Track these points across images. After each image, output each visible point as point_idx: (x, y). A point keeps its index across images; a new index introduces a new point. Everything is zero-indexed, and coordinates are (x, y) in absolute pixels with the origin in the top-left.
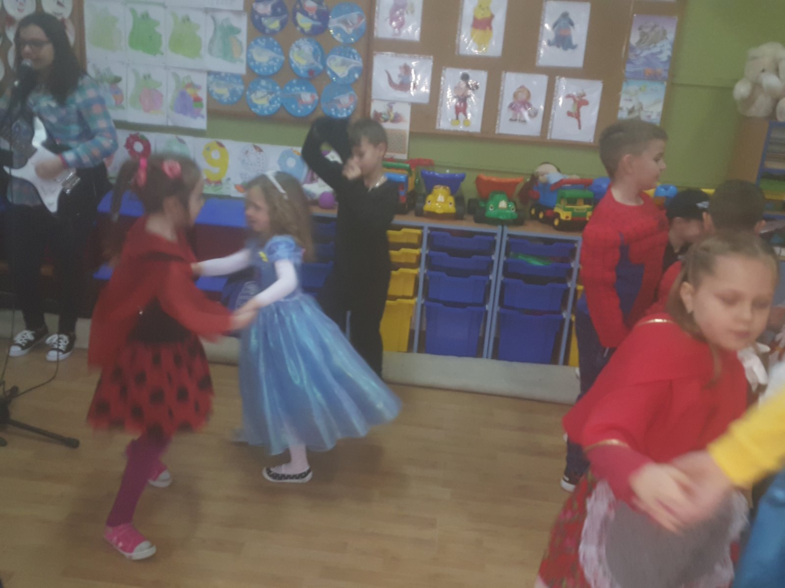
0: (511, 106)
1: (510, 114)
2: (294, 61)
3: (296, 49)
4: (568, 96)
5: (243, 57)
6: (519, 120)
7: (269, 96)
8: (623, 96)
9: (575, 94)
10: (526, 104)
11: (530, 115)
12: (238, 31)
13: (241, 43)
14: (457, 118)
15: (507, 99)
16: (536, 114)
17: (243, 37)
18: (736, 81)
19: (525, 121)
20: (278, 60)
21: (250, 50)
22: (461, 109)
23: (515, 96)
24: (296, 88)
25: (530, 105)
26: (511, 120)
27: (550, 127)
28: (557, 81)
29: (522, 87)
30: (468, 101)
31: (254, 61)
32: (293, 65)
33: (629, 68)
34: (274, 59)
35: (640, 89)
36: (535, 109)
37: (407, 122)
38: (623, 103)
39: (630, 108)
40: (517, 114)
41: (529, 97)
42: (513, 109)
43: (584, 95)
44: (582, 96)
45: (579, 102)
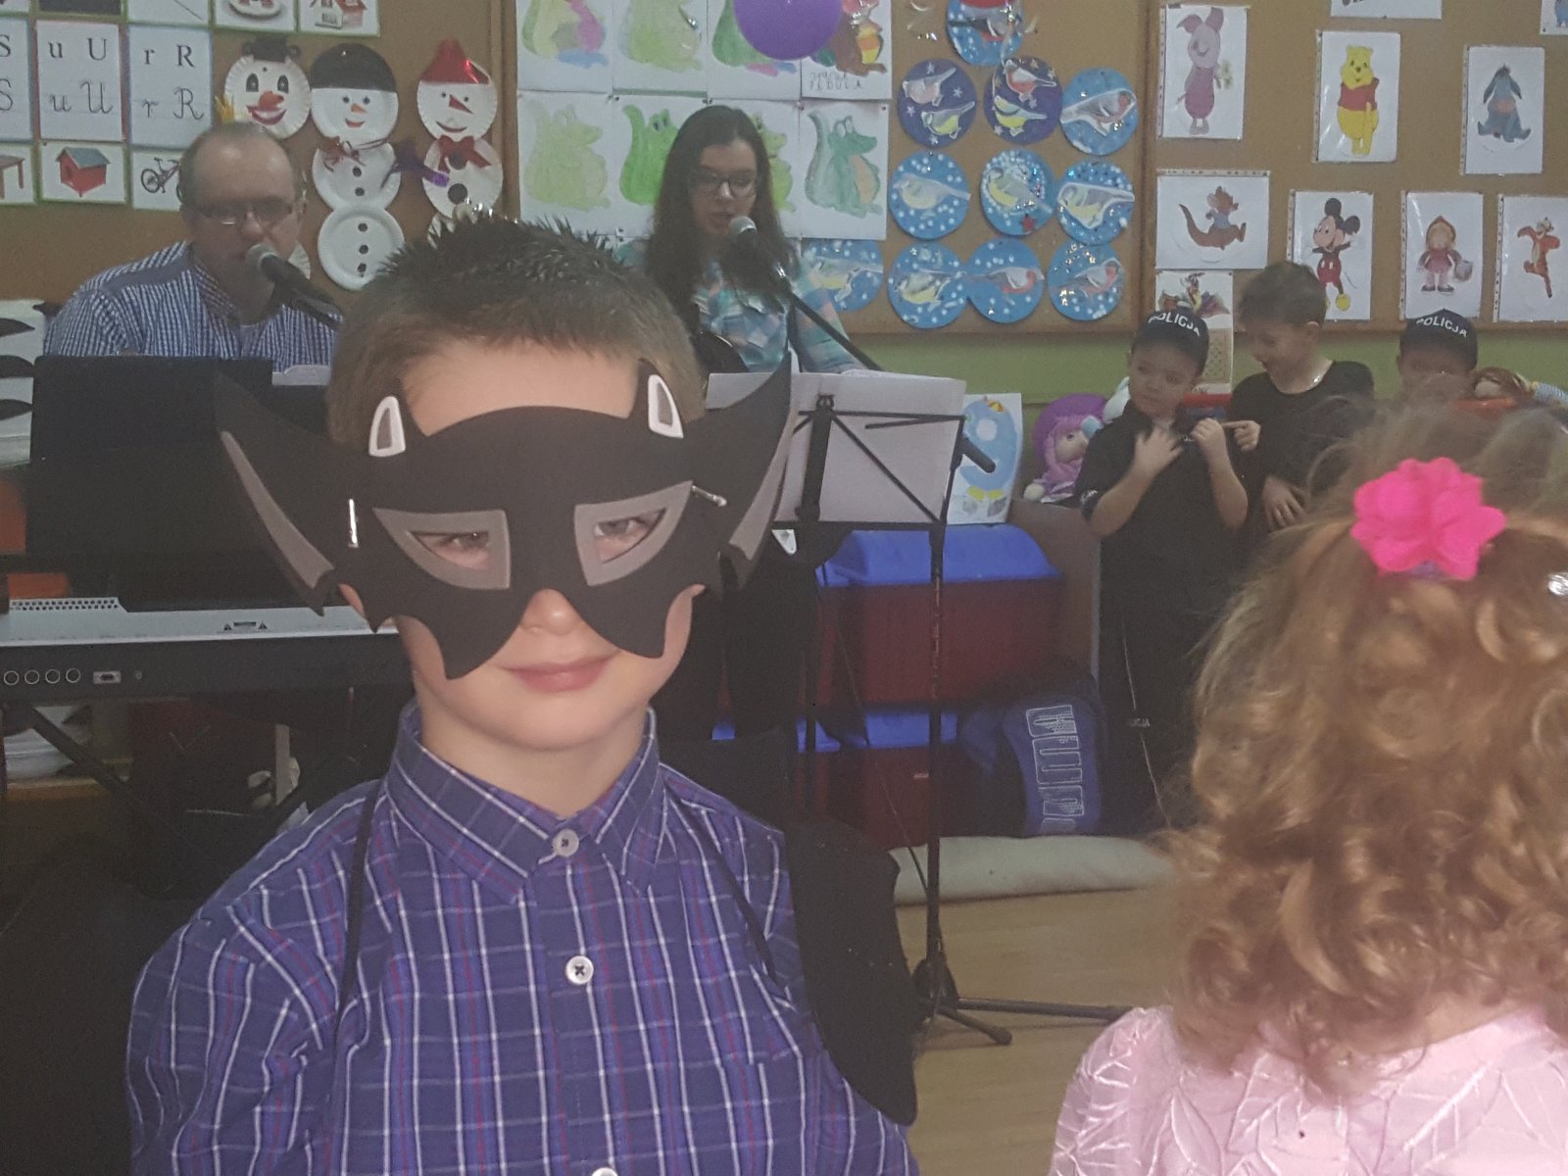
0: (1422, 260)
1: (1423, 279)
2: (991, 200)
3: (995, 175)
4: (1522, 232)
5: (881, 200)
6: (1440, 289)
7: (938, 283)
9: (1533, 225)
10: (1448, 253)
11: (1457, 277)
12: (870, 143)
13: (875, 170)
15: (1414, 249)
16: (1470, 273)
17: (879, 156)
19: (1451, 289)
20: (956, 203)
21: (895, 186)
22: (1330, 274)
23: (1428, 239)
24: (995, 260)
25: (1456, 256)
26: (1424, 288)
27: (1496, 295)
28: (1501, 204)
29: (1440, 220)
30: (1342, 254)
31: (907, 210)
32: (990, 210)
34: (948, 200)
36: (1466, 262)
37: (1228, 313)
40: (1433, 276)
41: (1453, 239)
42: (1427, 266)
43: (1551, 228)
44: (1547, 231)
45: (1541, 241)
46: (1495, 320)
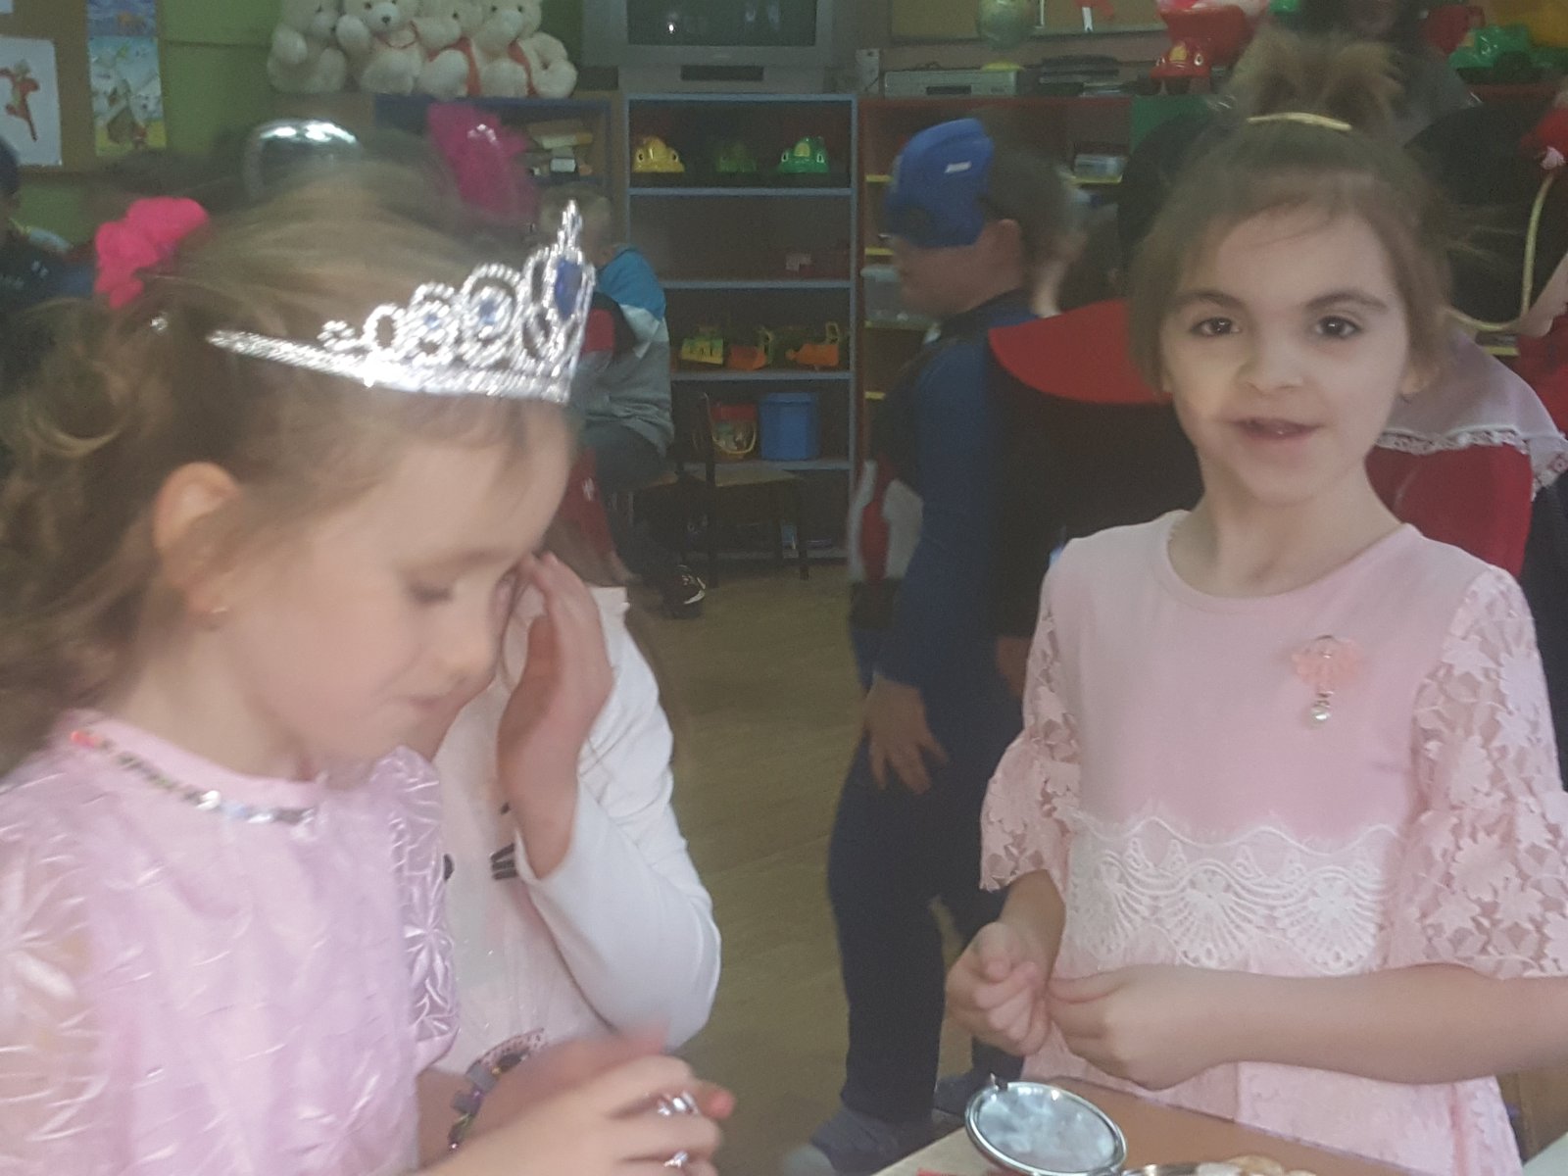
8: (94, 69)
9: (10, 68)
33: (92, 13)
35: (119, 54)
38: (97, 83)
39: (110, 90)
43: (28, 70)
44: (25, 73)
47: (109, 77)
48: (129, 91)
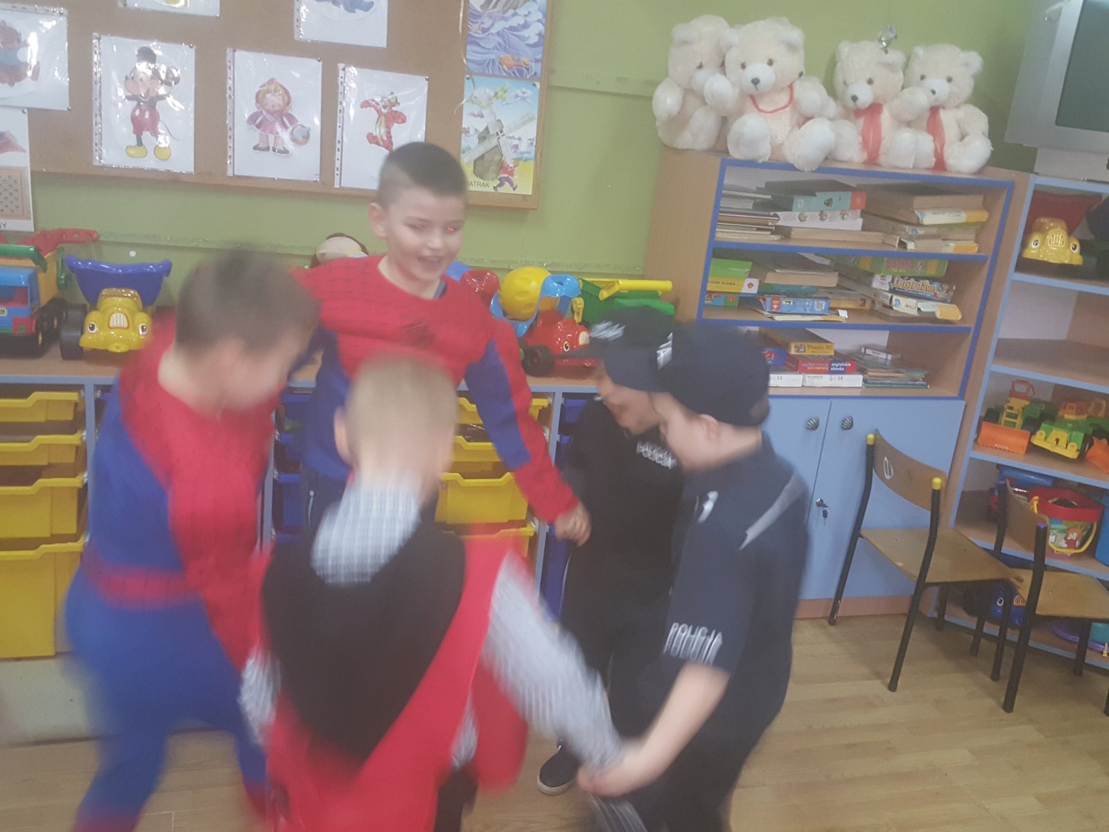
0: (252, 119)
1: (255, 136)
4: (366, 104)
6: (274, 150)
8: (468, 108)
9: (378, 99)
10: (283, 115)
11: (294, 140)
14: (140, 143)
15: (243, 107)
16: (307, 137)
18: (655, 84)
19: (286, 152)
22: (144, 124)
23: (259, 98)
25: (291, 119)
26: (256, 148)
27: (337, 164)
28: (341, 73)
29: (272, 81)
30: (159, 105)
33: (472, 53)
35: (496, 94)
36: (303, 127)
37: (24, 151)
38: (467, 122)
39: (481, 129)
40: (268, 137)
41: (288, 103)
42: (258, 126)
43: (397, 103)
44: (394, 105)
45: (386, 116)
46: (337, 186)
47: (482, 116)
48: (501, 131)
